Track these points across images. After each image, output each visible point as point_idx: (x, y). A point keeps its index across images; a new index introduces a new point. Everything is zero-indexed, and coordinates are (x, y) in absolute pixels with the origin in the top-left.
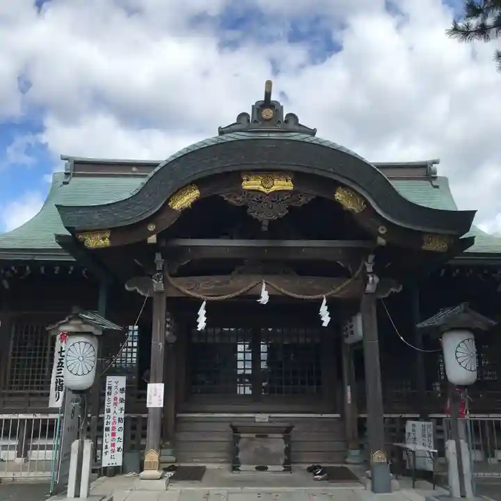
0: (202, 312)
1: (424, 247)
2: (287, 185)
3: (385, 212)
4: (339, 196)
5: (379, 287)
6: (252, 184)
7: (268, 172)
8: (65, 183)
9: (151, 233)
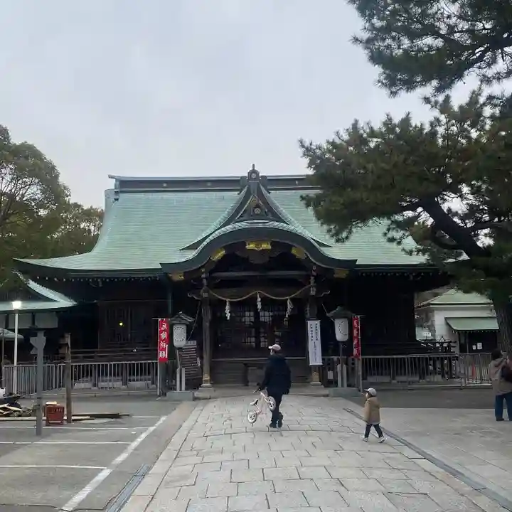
0: (227, 307)
1: (335, 276)
2: (269, 247)
3: (314, 259)
4: (294, 251)
5: (317, 292)
6: (251, 246)
7: (259, 241)
8: (117, 200)
9: (203, 273)
